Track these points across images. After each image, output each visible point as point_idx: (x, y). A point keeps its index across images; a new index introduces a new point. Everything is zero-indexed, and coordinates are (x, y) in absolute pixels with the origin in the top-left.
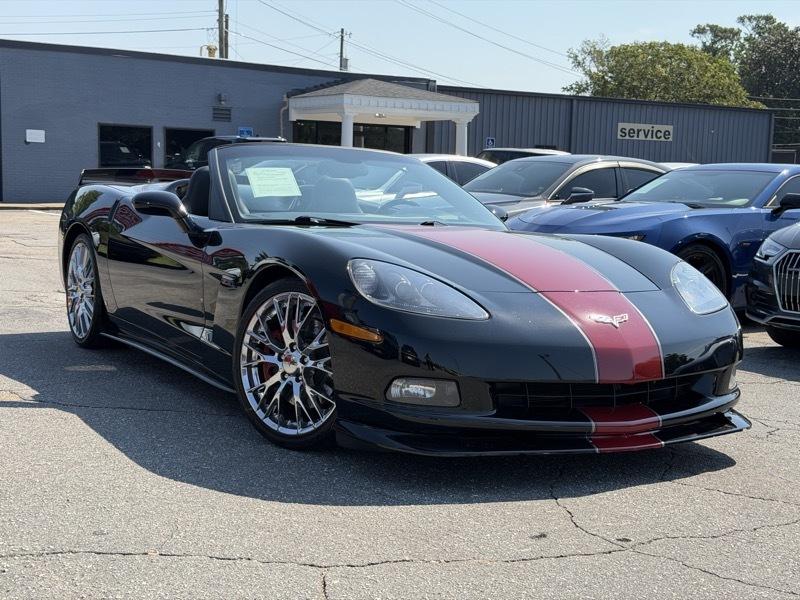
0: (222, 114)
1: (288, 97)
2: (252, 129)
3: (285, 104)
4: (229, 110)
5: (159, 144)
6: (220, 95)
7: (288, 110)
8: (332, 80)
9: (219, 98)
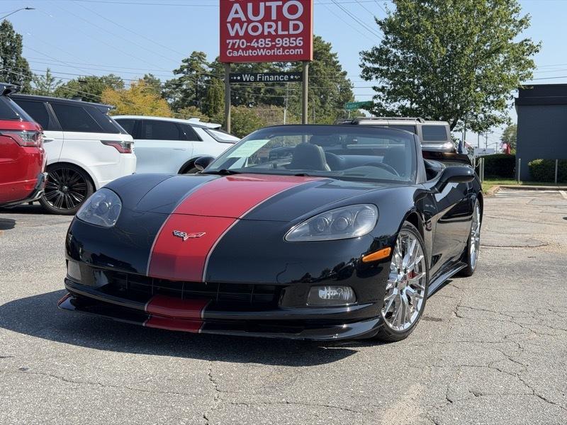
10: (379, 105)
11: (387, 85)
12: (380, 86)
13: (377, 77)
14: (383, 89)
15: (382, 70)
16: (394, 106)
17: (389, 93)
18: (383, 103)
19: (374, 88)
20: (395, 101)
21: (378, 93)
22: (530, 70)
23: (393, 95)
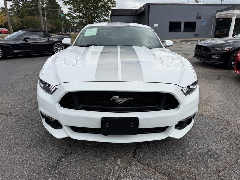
0: (199, 17)
1: (216, 12)
2: (206, 21)
3: (215, 14)
4: (201, 16)
5: (183, 26)
6: (199, 13)
7: (216, 15)
8: (229, 7)
9: (199, 14)
10: (71, 14)
11: (72, 7)
12: (70, 8)
13: (69, 5)
14: (71, 9)
15: (70, 2)
16: (75, 15)
17: (73, 10)
18: (72, 14)
19: (69, 8)
20: (76, 13)
21: (70, 10)
22: (114, 4)
23: (75, 11)
